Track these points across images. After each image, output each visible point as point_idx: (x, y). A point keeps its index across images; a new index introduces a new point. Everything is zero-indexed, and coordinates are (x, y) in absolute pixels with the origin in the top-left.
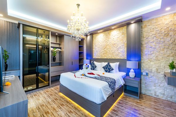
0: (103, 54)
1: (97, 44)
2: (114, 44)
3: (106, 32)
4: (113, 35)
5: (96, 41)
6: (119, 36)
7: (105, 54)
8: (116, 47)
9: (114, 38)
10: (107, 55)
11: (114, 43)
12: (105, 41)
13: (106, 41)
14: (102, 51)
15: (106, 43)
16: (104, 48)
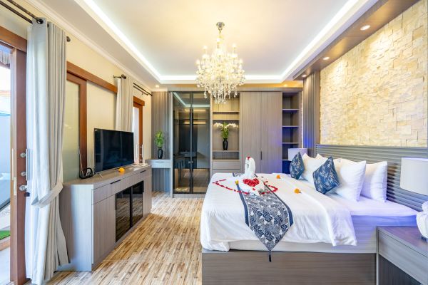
0: (346, 128)
1: (329, 98)
2: (380, 89)
3: (356, 50)
4: (377, 54)
5: (328, 87)
6: (398, 52)
7: (350, 128)
8: (387, 98)
9: (379, 63)
10: (356, 134)
11: (379, 85)
12: (350, 82)
13: (354, 83)
14: (341, 119)
15: (354, 89)
16: (349, 110)
